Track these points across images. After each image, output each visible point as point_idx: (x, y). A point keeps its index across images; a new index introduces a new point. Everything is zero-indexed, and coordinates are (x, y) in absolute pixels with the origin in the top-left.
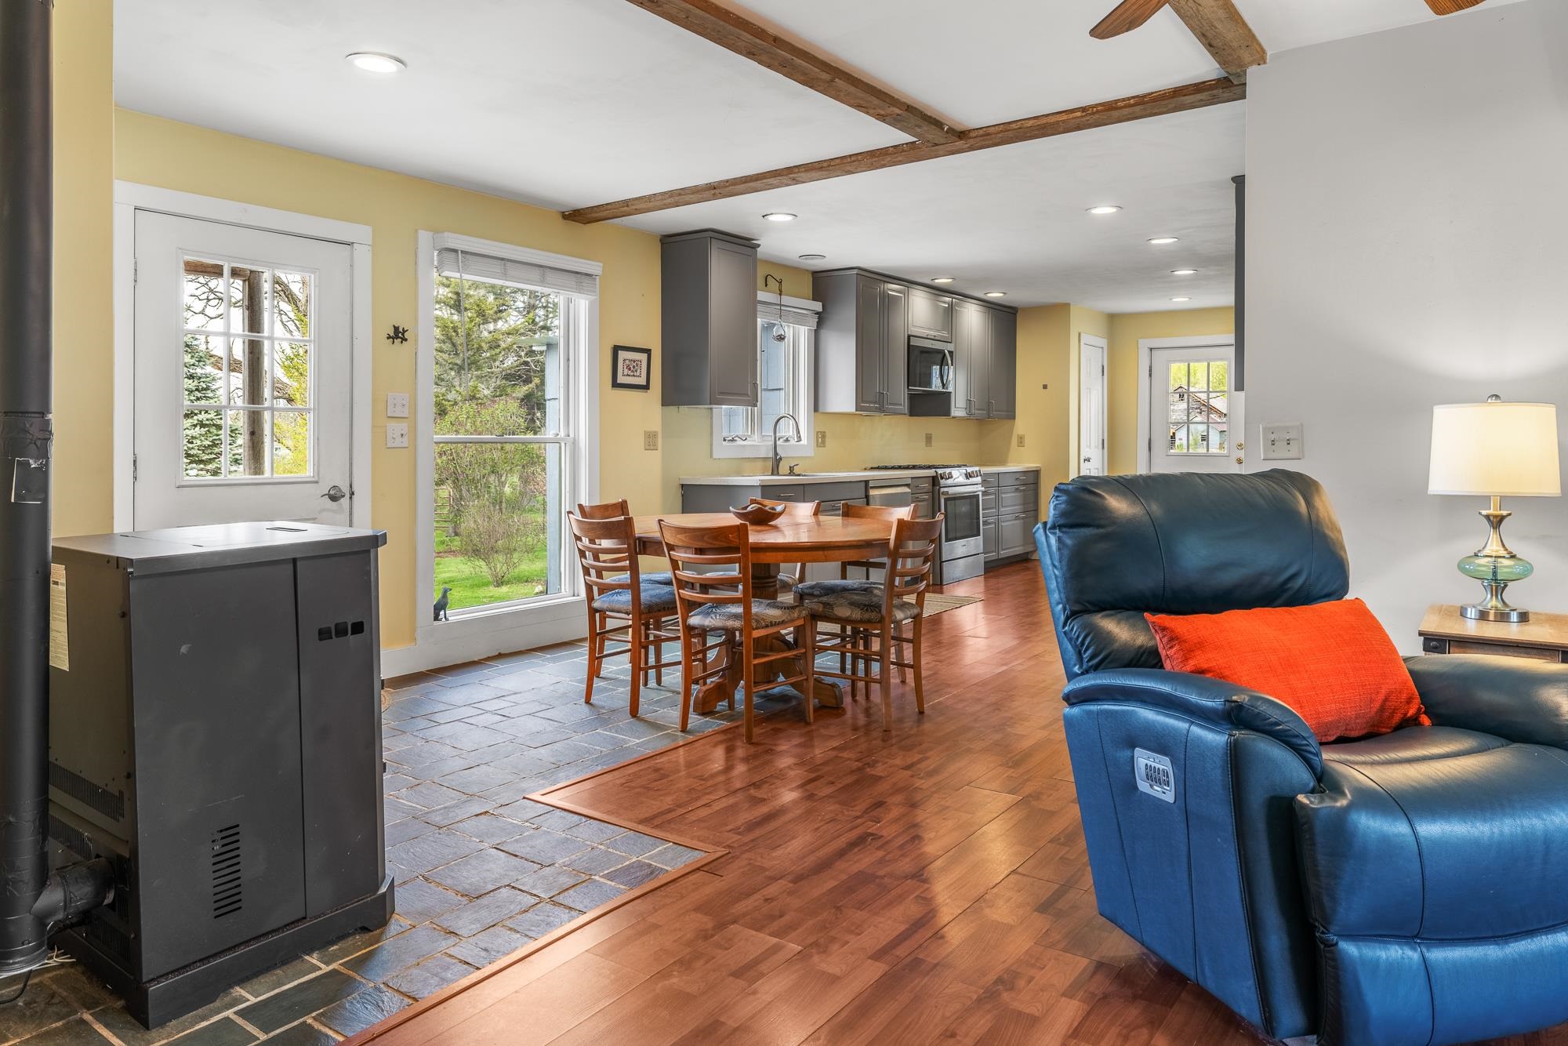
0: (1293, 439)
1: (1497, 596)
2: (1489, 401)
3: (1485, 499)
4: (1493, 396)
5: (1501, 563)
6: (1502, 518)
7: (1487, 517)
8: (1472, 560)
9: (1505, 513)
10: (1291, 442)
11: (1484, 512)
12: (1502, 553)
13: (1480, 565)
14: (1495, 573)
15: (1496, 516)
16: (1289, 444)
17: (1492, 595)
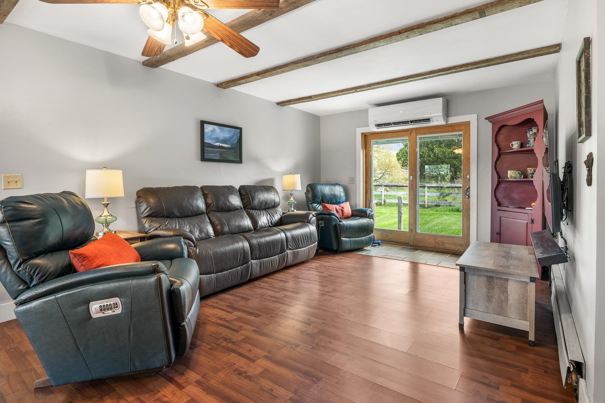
0: (18, 181)
1: (107, 228)
2: (104, 169)
3: (103, 199)
4: (104, 167)
5: (108, 218)
6: (108, 204)
7: (104, 204)
8: (99, 218)
9: (109, 203)
10: (17, 182)
11: (103, 203)
12: (109, 215)
13: (101, 219)
14: (106, 221)
15: (106, 204)
16: (16, 183)
17: (106, 228)
